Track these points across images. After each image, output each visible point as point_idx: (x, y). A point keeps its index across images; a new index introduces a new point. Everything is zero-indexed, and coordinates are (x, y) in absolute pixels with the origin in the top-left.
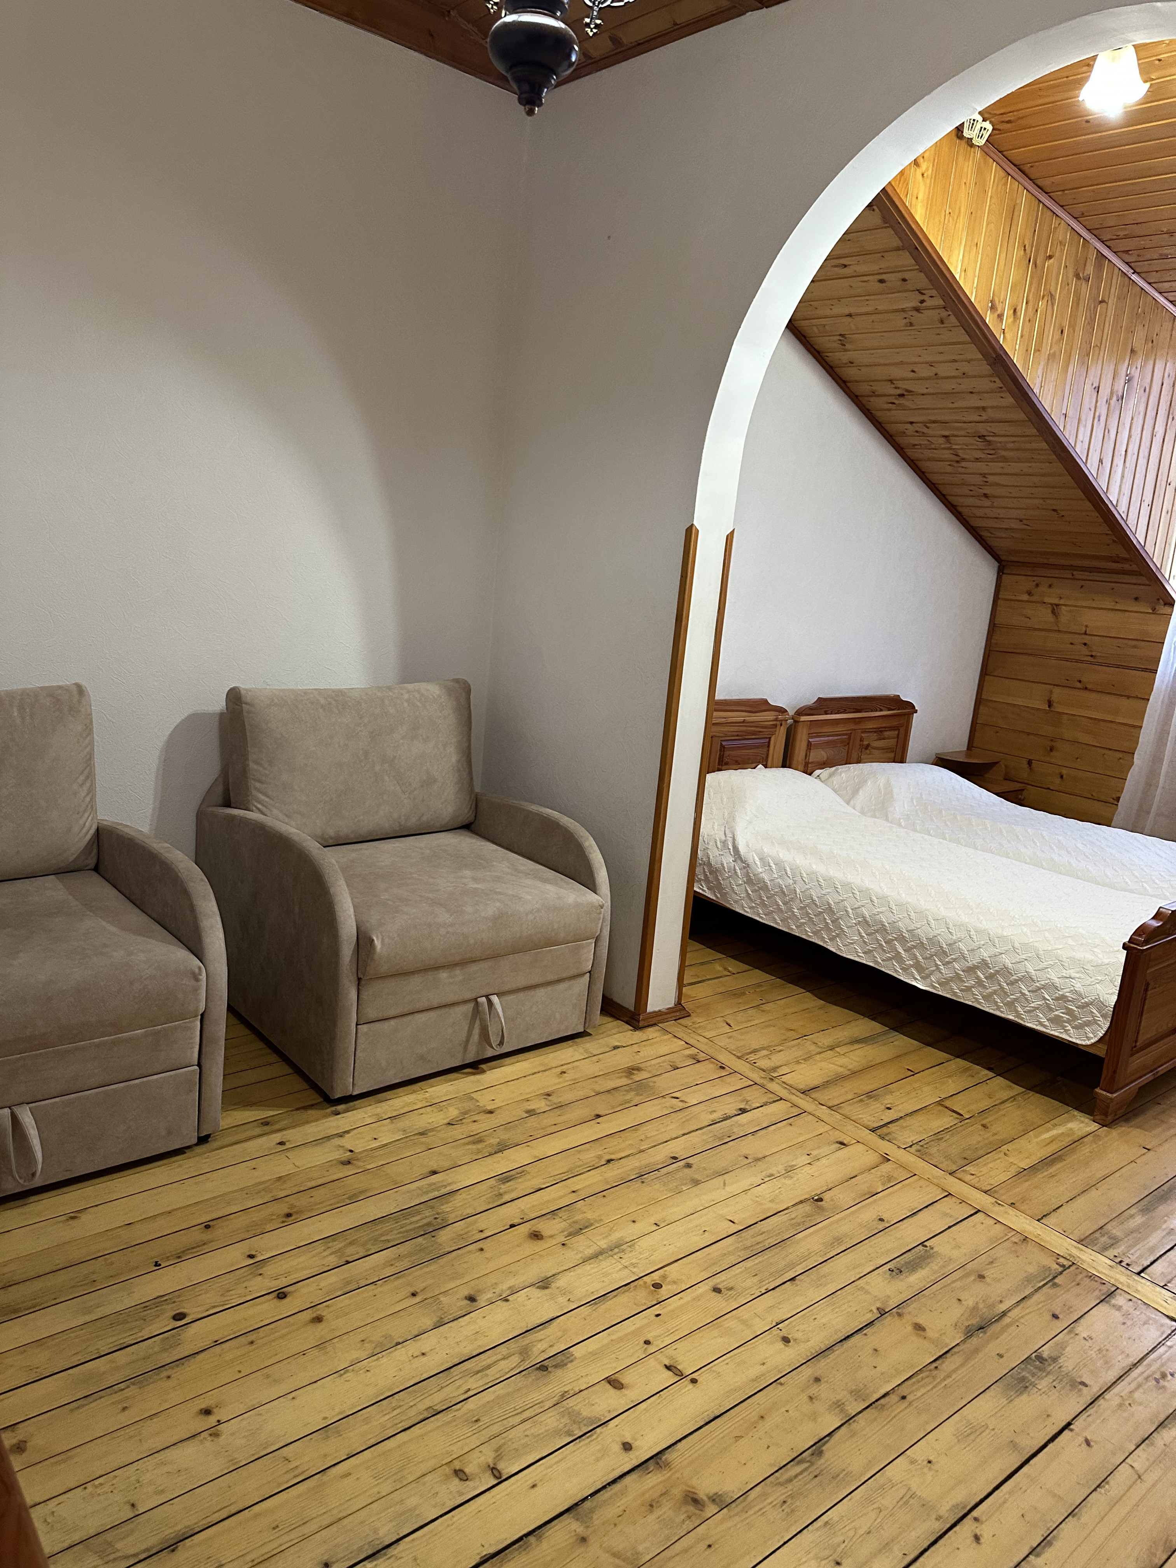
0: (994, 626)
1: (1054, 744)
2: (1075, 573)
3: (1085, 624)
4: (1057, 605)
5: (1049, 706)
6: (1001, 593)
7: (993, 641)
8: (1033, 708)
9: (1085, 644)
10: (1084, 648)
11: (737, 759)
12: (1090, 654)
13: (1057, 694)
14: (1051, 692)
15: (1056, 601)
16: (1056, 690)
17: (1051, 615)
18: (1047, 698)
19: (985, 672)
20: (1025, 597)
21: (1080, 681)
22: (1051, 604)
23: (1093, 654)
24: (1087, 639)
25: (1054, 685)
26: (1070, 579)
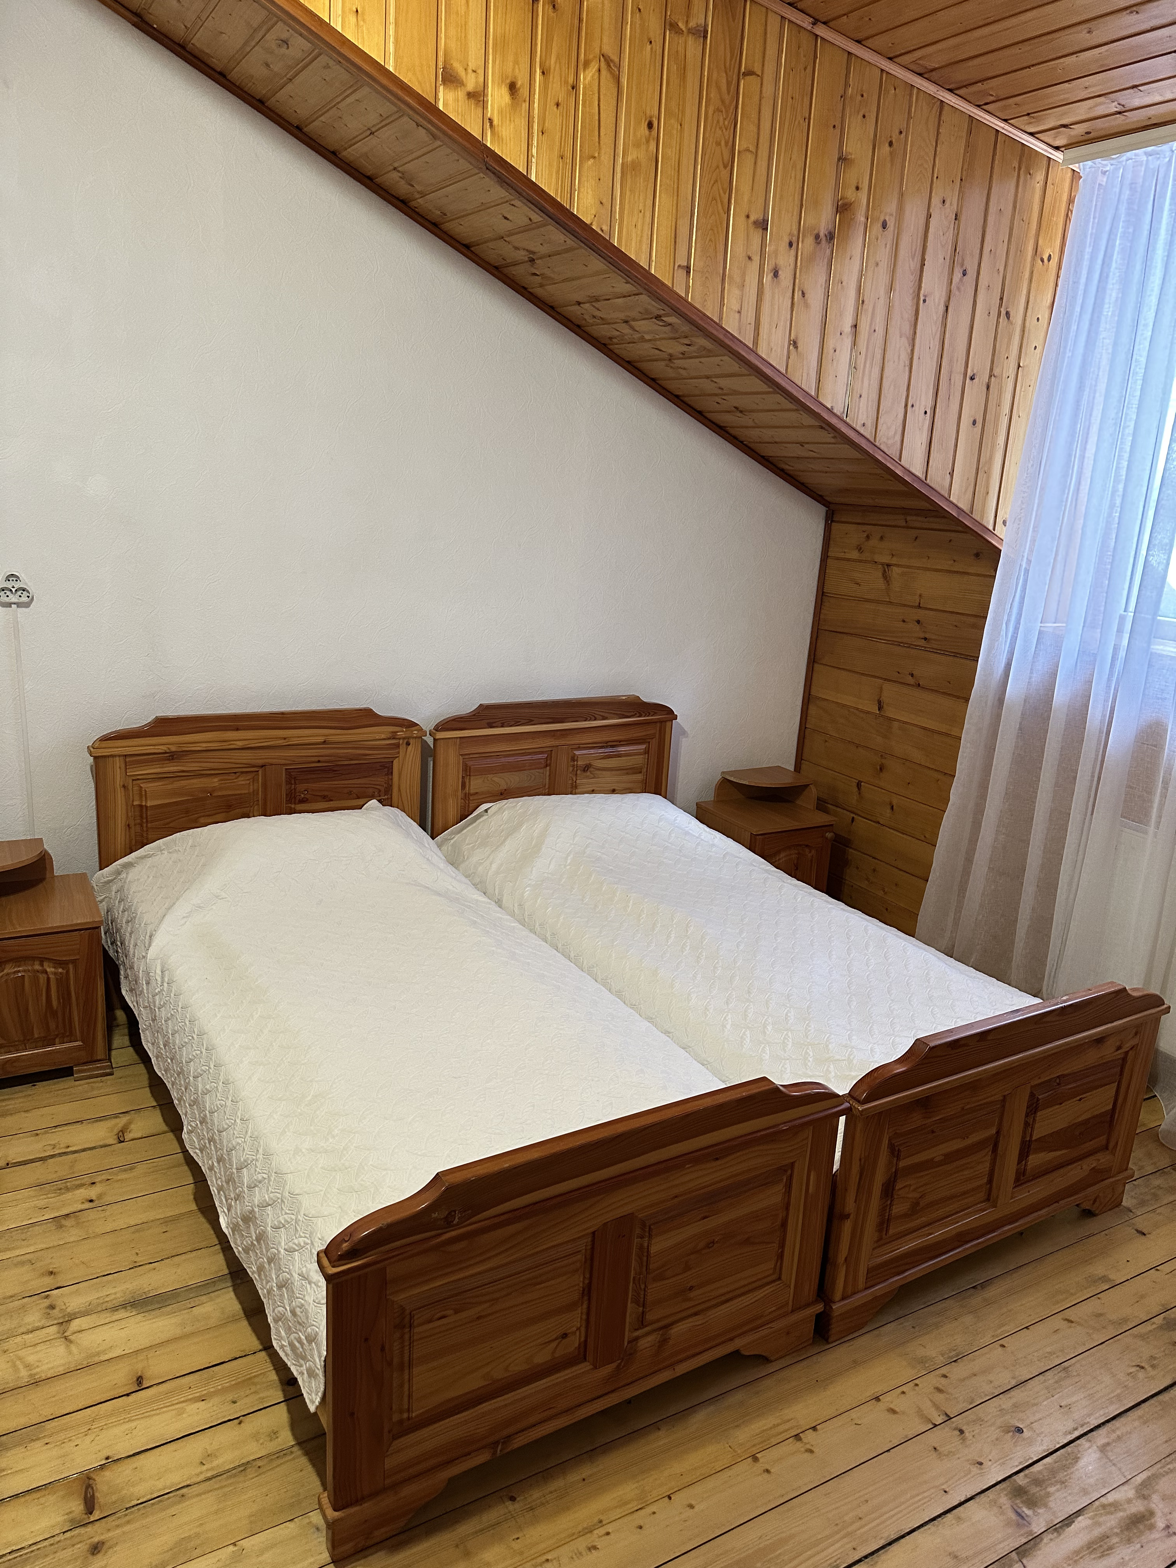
0: (822, 595)
1: (884, 761)
2: (909, 518)
3: (919, 592)
4: (888, 565)
5: (880, 708)
6: (831, 549)
7: (822, 617)
8: (862, 711)
9: (918, 622)
10: (917, 627)
11: (326, 793)
12: (922, 635)
13: (890, 691)
14: (881, 689)
15: (886, 559)
16: (887, 686)
17: (881, 580)
18: (877, 699)
19: (813, 659)
20: (855, 555)
21: (912, 675)
22: (882, 564)
23: (927, 636)
24: (921, 614)
25: (885, 680)
26: (903, 527)
